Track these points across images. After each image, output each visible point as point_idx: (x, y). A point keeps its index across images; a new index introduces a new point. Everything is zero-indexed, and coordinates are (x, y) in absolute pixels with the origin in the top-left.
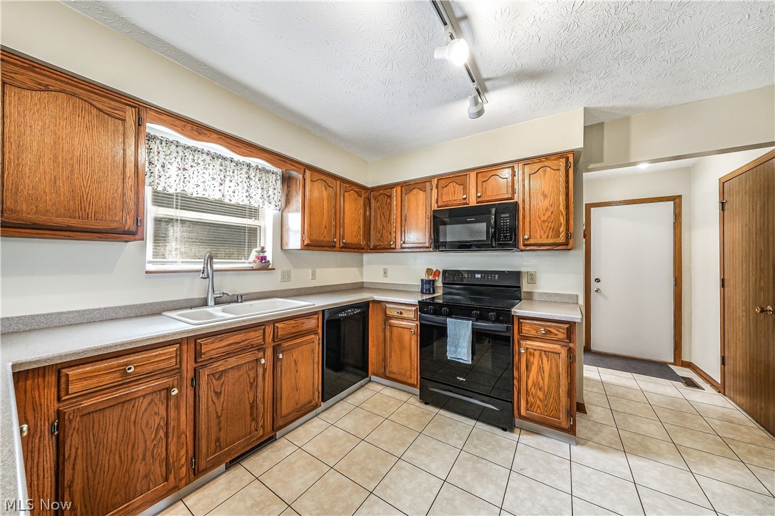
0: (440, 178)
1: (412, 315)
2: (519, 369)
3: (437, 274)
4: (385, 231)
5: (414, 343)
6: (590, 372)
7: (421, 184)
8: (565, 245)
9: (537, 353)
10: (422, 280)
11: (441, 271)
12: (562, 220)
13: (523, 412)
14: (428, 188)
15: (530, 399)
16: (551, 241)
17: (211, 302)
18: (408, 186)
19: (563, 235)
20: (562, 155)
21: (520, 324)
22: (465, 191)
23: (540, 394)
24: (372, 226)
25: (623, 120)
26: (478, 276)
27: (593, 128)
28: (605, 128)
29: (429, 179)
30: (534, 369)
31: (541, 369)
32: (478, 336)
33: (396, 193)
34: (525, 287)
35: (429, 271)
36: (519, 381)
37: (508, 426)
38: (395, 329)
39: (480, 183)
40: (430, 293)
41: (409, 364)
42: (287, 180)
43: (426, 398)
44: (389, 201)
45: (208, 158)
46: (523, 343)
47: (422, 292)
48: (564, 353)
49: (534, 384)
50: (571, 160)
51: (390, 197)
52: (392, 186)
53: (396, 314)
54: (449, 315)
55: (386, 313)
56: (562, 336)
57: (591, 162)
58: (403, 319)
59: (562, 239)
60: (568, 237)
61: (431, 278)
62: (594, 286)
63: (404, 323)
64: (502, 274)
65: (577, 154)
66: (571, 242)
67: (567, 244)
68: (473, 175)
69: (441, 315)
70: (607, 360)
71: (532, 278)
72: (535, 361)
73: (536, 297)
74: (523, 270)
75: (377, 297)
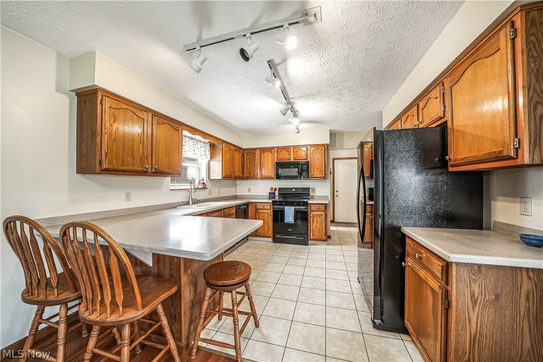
0: (278, 148)
1: (269, 207)
2: (310, 223)
3: (275, 190)
4: (252, 170)
5: (270, 219)
6: (332, 228)
7: (270, 149)
8: (324, 178)
9: (316, 216)
10: (270, 193)
11: (277, 188)
12: (323, 169)
13: (311, 238)
14: (273, 152)
15: (314, 232)
16: (320, 176)
17: (191, 203)
18: (264, 150)
19: (323, 174)
20: (323, 145)
21: (310, 206)
22: (289, 155)
23: (317, 230)
24: (245, 167)
25: (341, 133)
26: (293, 190)
27: (333, 134)
28: (337, 135)
29: (273, 148)
30: (315, 221)
31: (317, 221)
32: (296, 212)
33: (258, 152)
34: (311, 194)
35: (272, 188)
36: (310, 227)
37: (307, 244)
38: (261, 214)
39: (295, 152)
40: (273, 198)
41: (267, 228)
42: (212, 147)
43: (275, 240)
44: (254, 156)
45: (188, 139)
46: (311, 213)
47: (270, 198)
48: (324, 215)
49: (315, 227)
50: (326, 147)
51: (254, 154)
52: (256, 149)
53: (261, 207)
54: (285, 205)
55: (256, 207)
56: (323, 209)
57: (333, 147)
58: (264, 209)
59: (323, 176)
60: (325, 175)
61: (273, 191)
62: (336, 194)
63: (265, 211)
64: (303, 189)
65: (328, 145)
66: (326, 176)
67: (325, 177)
68: (292, 148)
69: (282, 205)
70: (340, 224)
71: (314, 190)
72: (315, 219)
73: (315, 198)
74: (310, 187)
75: (252, 201)
